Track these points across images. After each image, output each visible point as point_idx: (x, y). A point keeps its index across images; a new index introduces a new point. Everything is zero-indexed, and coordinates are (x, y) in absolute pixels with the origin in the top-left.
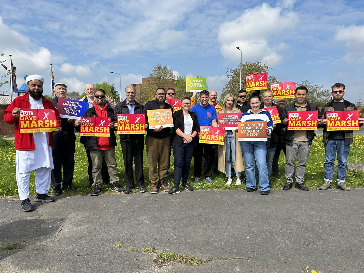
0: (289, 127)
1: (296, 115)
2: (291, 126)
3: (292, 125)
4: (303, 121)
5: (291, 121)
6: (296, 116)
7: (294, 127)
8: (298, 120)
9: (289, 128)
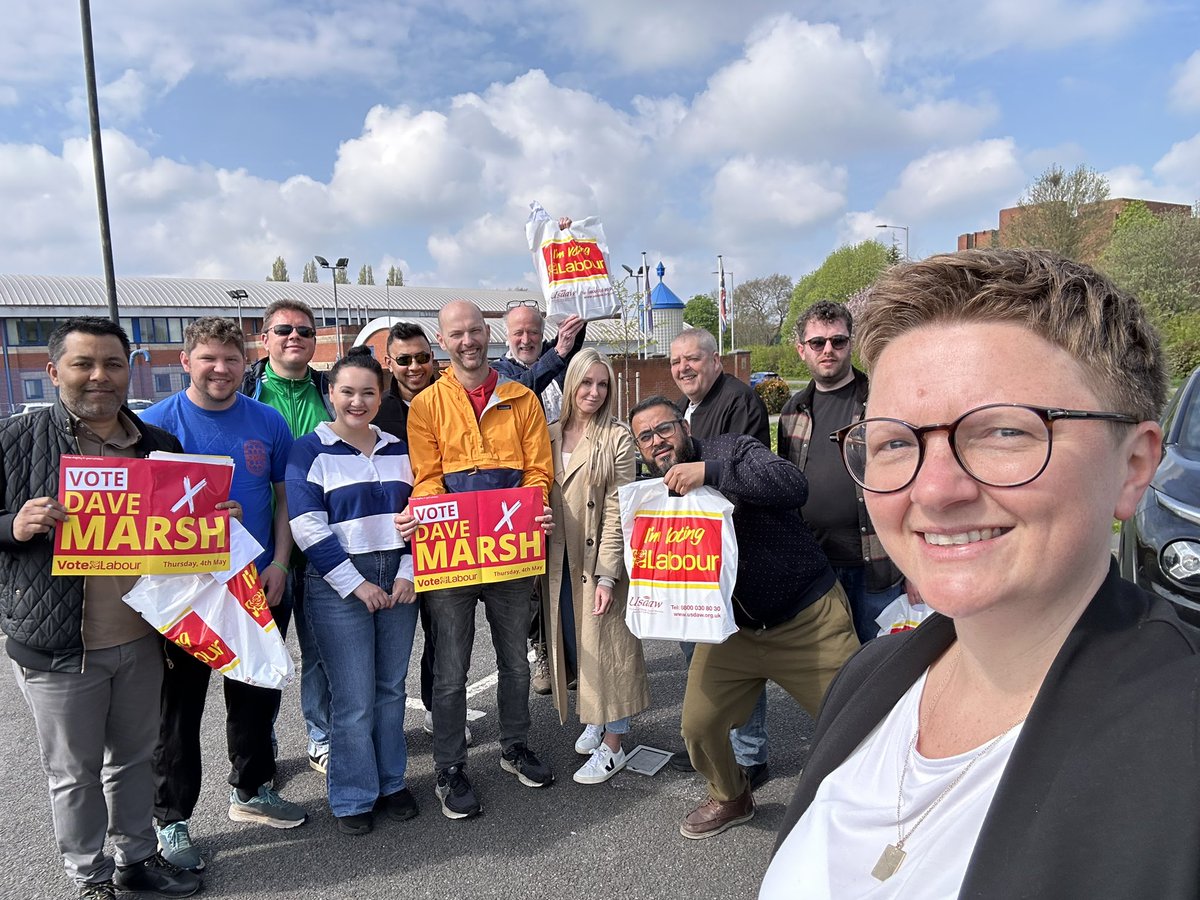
0: (66, 553)
1: (112, 478)
2: (74, 551)
3: (83, 545)
4: (152, 521)
5: (81, 514)
6: (112, 487)
7: (98, 553)
8: (123, 512)
9: (62, 559)
